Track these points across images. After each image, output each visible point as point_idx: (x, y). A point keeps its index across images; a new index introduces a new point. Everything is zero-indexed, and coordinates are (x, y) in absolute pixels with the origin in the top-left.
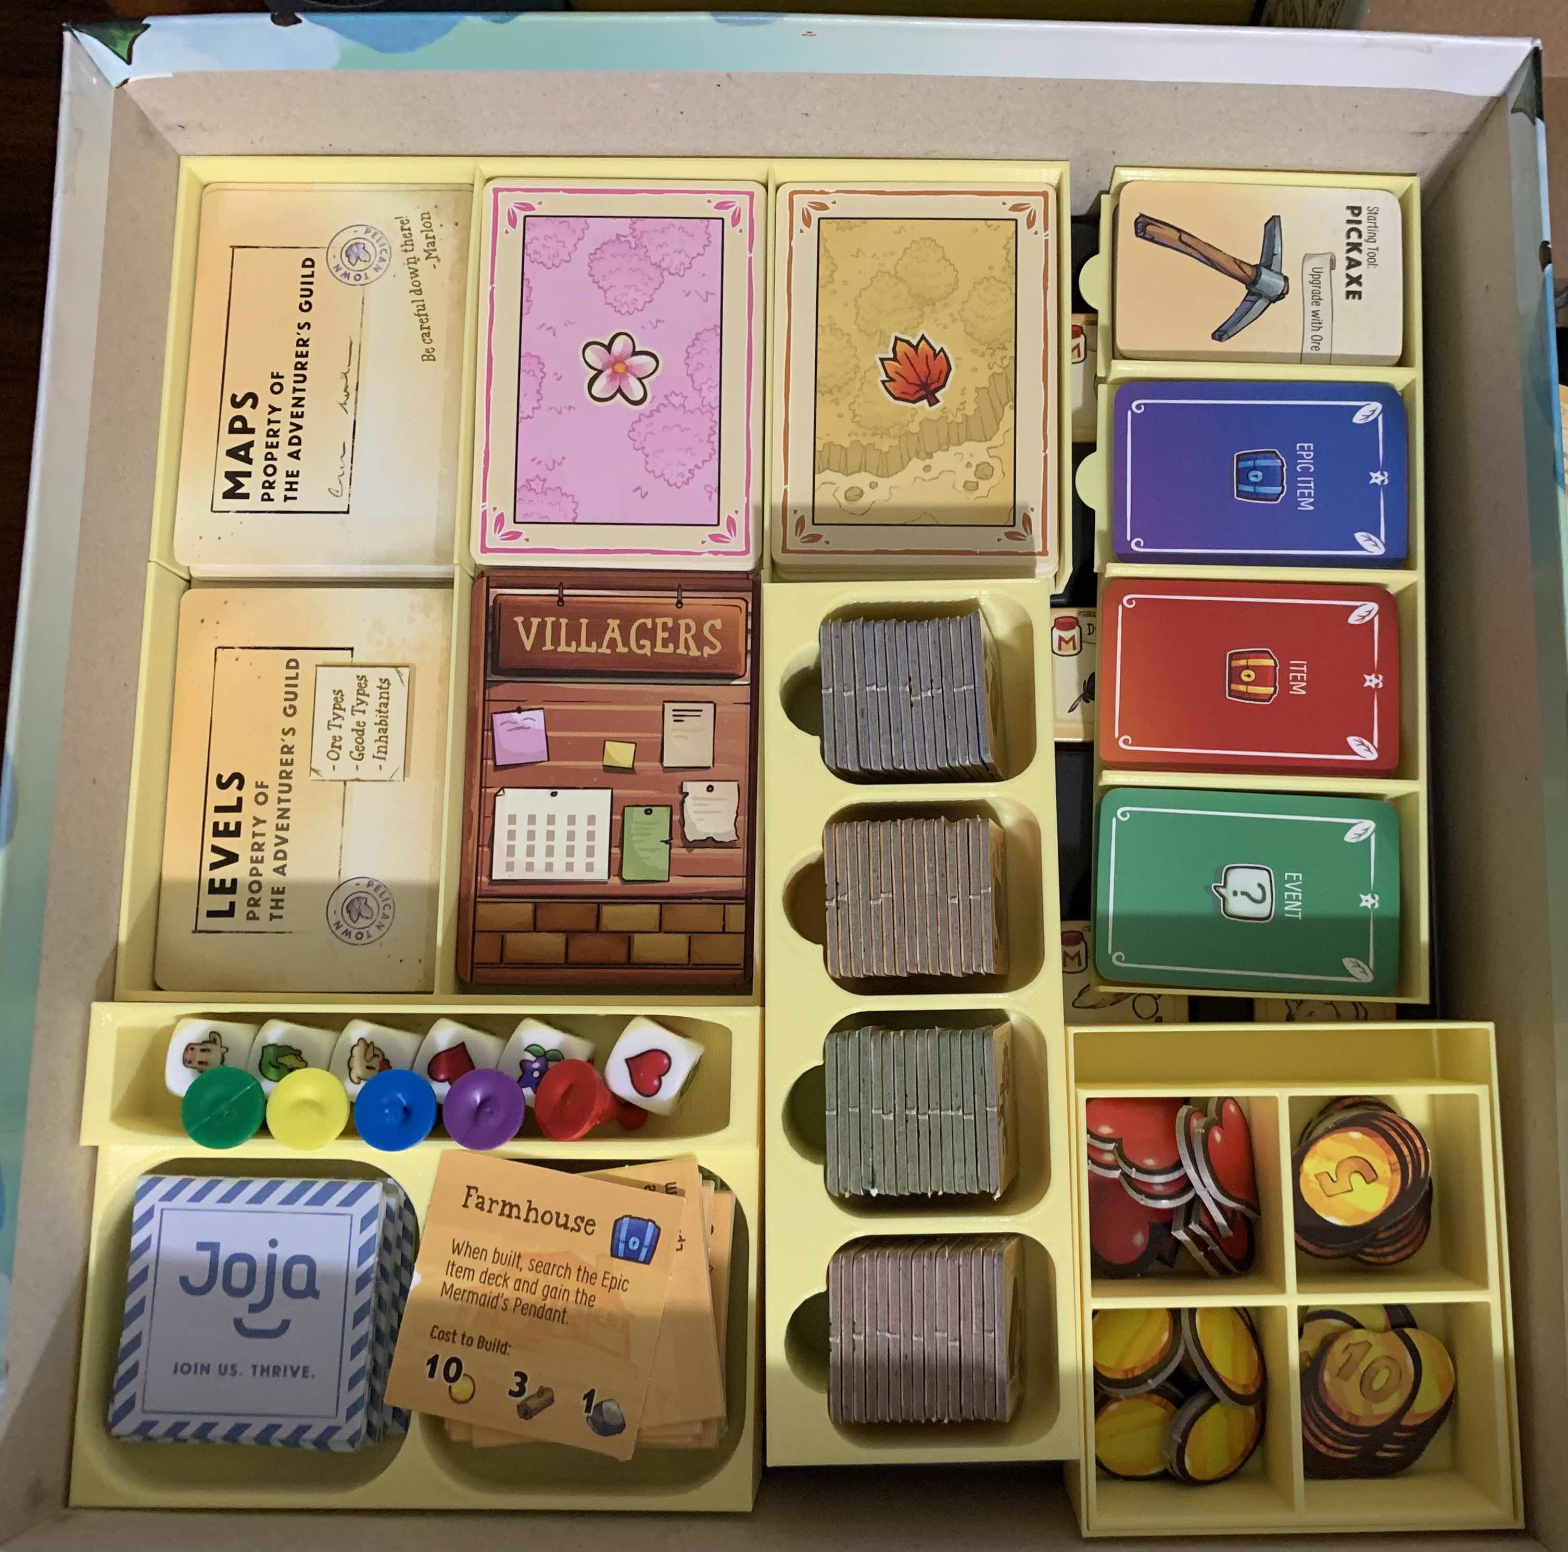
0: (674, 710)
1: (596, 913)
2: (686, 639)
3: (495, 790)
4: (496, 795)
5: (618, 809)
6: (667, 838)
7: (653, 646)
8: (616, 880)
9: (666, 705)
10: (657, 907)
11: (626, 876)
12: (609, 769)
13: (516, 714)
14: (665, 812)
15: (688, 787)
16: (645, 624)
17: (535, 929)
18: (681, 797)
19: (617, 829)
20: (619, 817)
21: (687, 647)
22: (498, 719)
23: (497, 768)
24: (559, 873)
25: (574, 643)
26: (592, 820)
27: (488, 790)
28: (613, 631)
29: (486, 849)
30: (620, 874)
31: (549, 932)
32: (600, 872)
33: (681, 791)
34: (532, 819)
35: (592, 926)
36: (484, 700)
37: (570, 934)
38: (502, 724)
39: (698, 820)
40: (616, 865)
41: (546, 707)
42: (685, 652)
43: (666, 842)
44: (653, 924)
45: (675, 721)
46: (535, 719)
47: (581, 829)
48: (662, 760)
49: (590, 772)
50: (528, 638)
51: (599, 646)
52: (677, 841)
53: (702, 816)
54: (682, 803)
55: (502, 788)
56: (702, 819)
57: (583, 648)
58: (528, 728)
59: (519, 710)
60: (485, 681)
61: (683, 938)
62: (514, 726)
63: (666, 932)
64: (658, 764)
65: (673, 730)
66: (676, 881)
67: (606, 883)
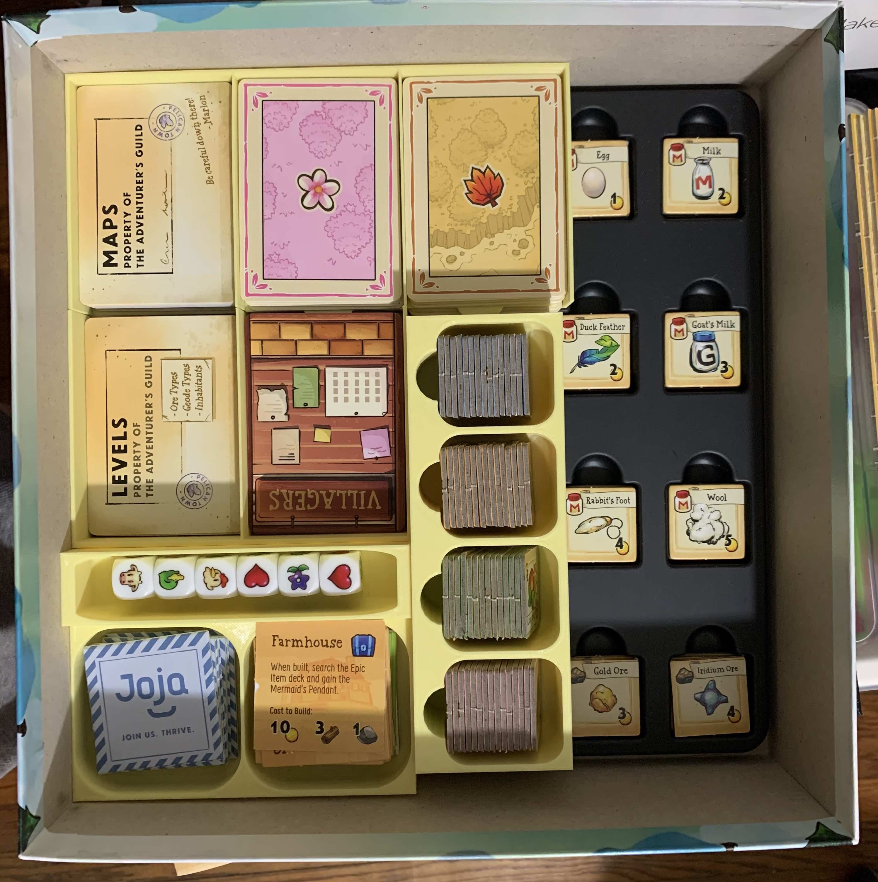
0: (294, 460)
1: (331, 350)
2: (288, 498)
3: (387, 415)
4: (387, 412)
5: (322, 405)
6: (295, 390)
7: (306, 495)
8: (321, 368)
9: (298, 463)
10: (298, 354)
11: (316, 370)
12: (328, 427)
13: (379, 456)
14: (297, 405)
15: (285, 418)
16: (312, 506)
17: (362, 341)
18: (288, 413)
19: (322, 396)
20: (321, 401)
21: (288, 495)
22: (388, 453)
23: (387, 427)
24: (351, 371)
25: (349, 495)
26: (336, 400)
27: (391, 415)
28: (328, 502)
29: (391, 383)
30: (319, 371)
31: (355, 340)
32: (330, 372)
33: (288, 415)
34: (367, 400)
35: (333, 344)
36: (395, 463)
37: (343, 339)
38: (385, 451)
39: (279, 401)
40: (322, 376)
41: (363, 460)
42: (289, 492)
43: (295, 388)
44: (300, 344)
45: (293, 454)
46: (368, 453)
47: (341, 395)
48: (300, 432)
49: (337, 426)
50: (373, 498)
51: (335, 494)
52: (290, 389)
53: (277, 403)
54: (288, 409)
55: (384, 416)
56: (277, 401)
57: (344, 493)
58: (372, 449)
59: (377, 458)
60: (395, 473)
61: (283, 337)
62: (379, 450)
63: (293, 340)
64: (301, 430)
65: (294, 449)
66: (289, 368)
67: (326, 366)
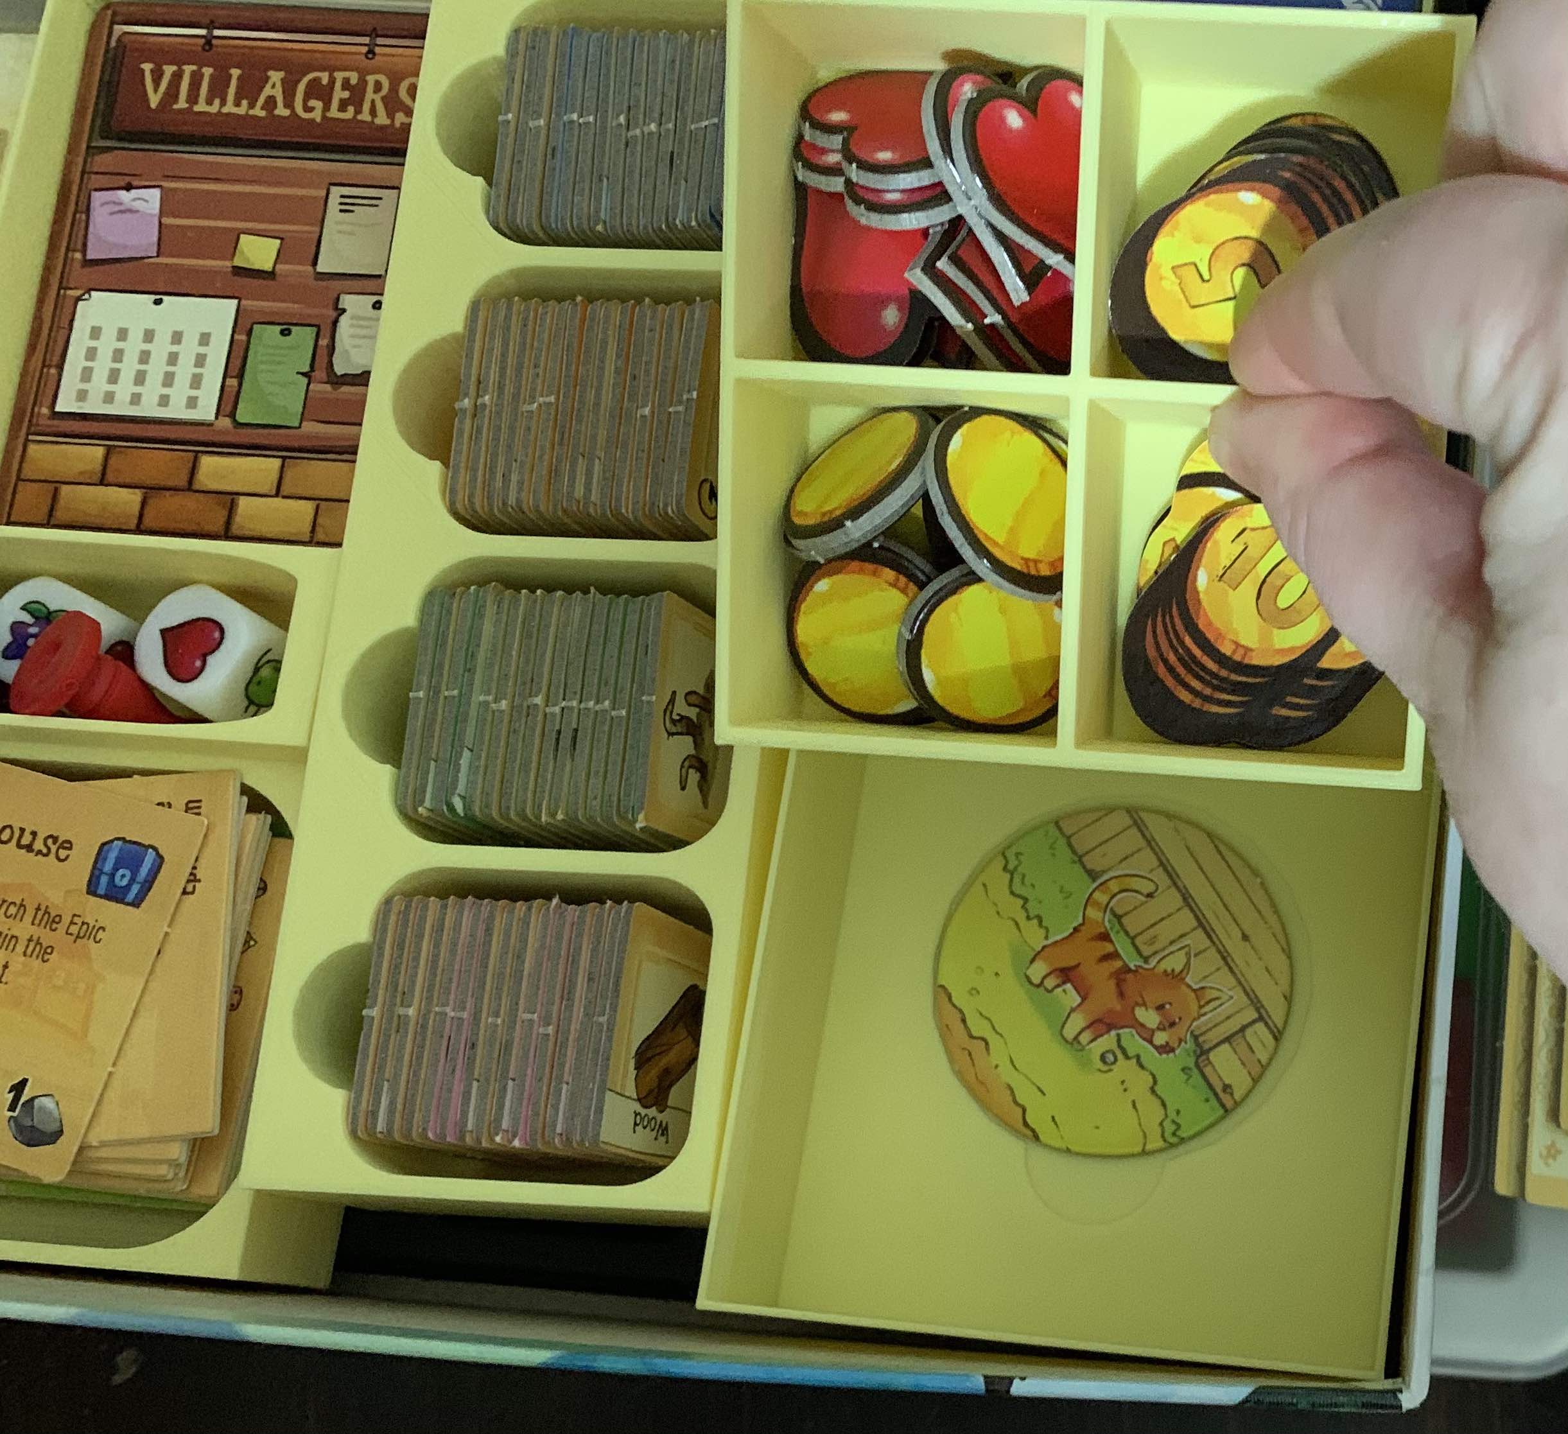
0: (342, 196)
1: (191, 465)
2: (373, 102)
3: (78, 293)
4: (79, 299)
5: (243, 327)
6: (306, 369)
7: (327, 108)
8: (226, 422)
9: (333, 189)
10: (277, 463)
11: (241, 417)
12: (239, 271)
13: (124, 192)
14: (310, 332)
15: (347, 301)
16: (316, 80)
17: (102, 482)
18: (335, 314)
19: (239, 353)
20: (244, 338)
21: (373, 112)
22: (98, 197)
23: (88, 263)
24: (149, 408)
26: (205, 339)
27: (69, 292)
28: (273, 86)
29: (53, 371)
30: (232, 415)
31: (120, 486)
32: (206, 410)
33: (336, 308)
34: (123, 334)
36: (83, 172)
37: (150, 490)
38: (103, 205)
39: (355, 346)
40: (228, 402)
41: (165, 184)
42: (368, 118)
43: (303, 374)
44: (269, 486)
45: (341, 211)
46: (149, 200)
47: (189, 349)
48: (315, 263)
49: (213, 273)
50: (156, 91)
51: (252, 106)
52: (320, 374)
53: (358, 341)
54: (335, 323)
55: (89, 291)
56: (358, 346)
57: (229, 108)
58: (137, 211)
59: (128, 188)
60: (88, 147)
61: (308, 507)
62: (117, 208)
63: (284, 497)
64: (310, 268)
65: (338, 223)
66: (309, 427)
67: (211, 425)
